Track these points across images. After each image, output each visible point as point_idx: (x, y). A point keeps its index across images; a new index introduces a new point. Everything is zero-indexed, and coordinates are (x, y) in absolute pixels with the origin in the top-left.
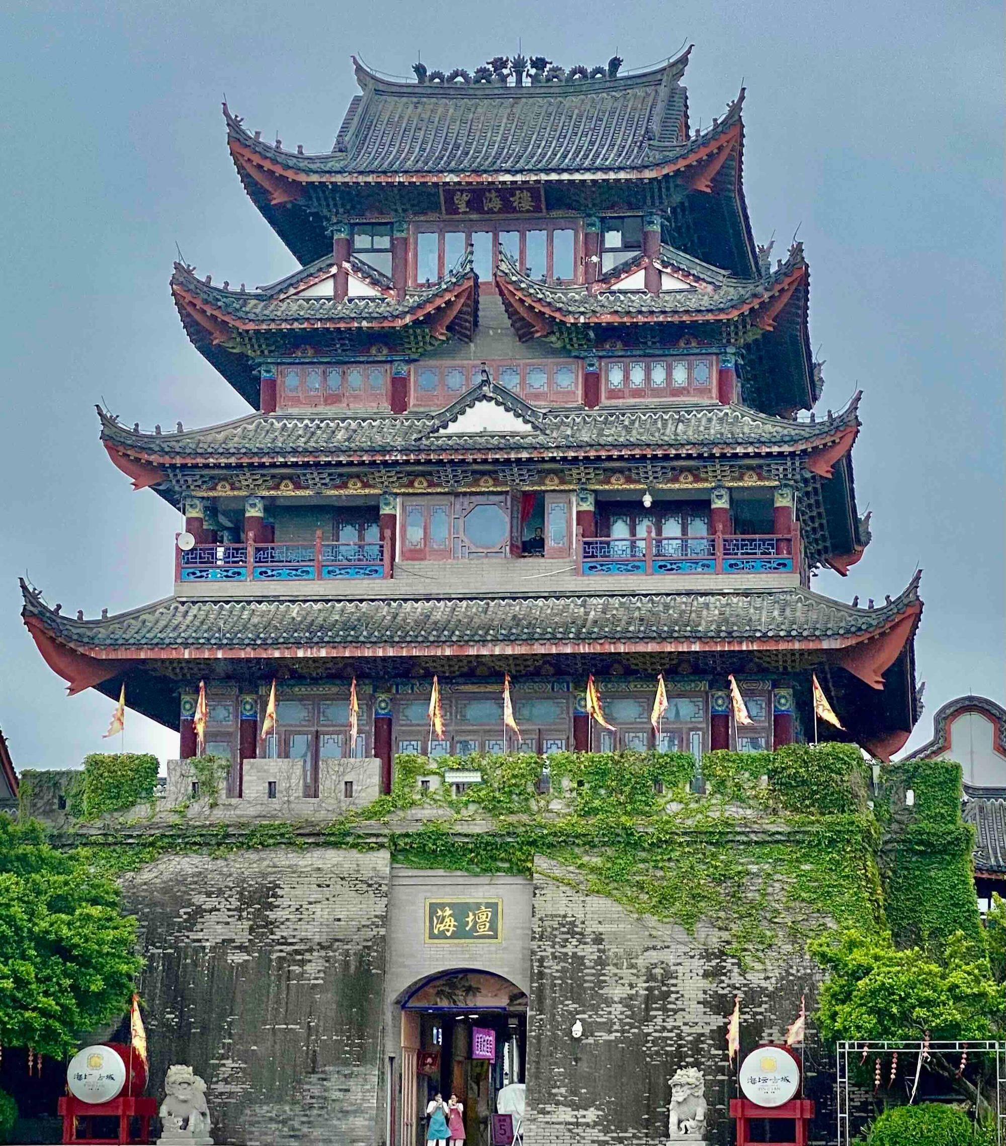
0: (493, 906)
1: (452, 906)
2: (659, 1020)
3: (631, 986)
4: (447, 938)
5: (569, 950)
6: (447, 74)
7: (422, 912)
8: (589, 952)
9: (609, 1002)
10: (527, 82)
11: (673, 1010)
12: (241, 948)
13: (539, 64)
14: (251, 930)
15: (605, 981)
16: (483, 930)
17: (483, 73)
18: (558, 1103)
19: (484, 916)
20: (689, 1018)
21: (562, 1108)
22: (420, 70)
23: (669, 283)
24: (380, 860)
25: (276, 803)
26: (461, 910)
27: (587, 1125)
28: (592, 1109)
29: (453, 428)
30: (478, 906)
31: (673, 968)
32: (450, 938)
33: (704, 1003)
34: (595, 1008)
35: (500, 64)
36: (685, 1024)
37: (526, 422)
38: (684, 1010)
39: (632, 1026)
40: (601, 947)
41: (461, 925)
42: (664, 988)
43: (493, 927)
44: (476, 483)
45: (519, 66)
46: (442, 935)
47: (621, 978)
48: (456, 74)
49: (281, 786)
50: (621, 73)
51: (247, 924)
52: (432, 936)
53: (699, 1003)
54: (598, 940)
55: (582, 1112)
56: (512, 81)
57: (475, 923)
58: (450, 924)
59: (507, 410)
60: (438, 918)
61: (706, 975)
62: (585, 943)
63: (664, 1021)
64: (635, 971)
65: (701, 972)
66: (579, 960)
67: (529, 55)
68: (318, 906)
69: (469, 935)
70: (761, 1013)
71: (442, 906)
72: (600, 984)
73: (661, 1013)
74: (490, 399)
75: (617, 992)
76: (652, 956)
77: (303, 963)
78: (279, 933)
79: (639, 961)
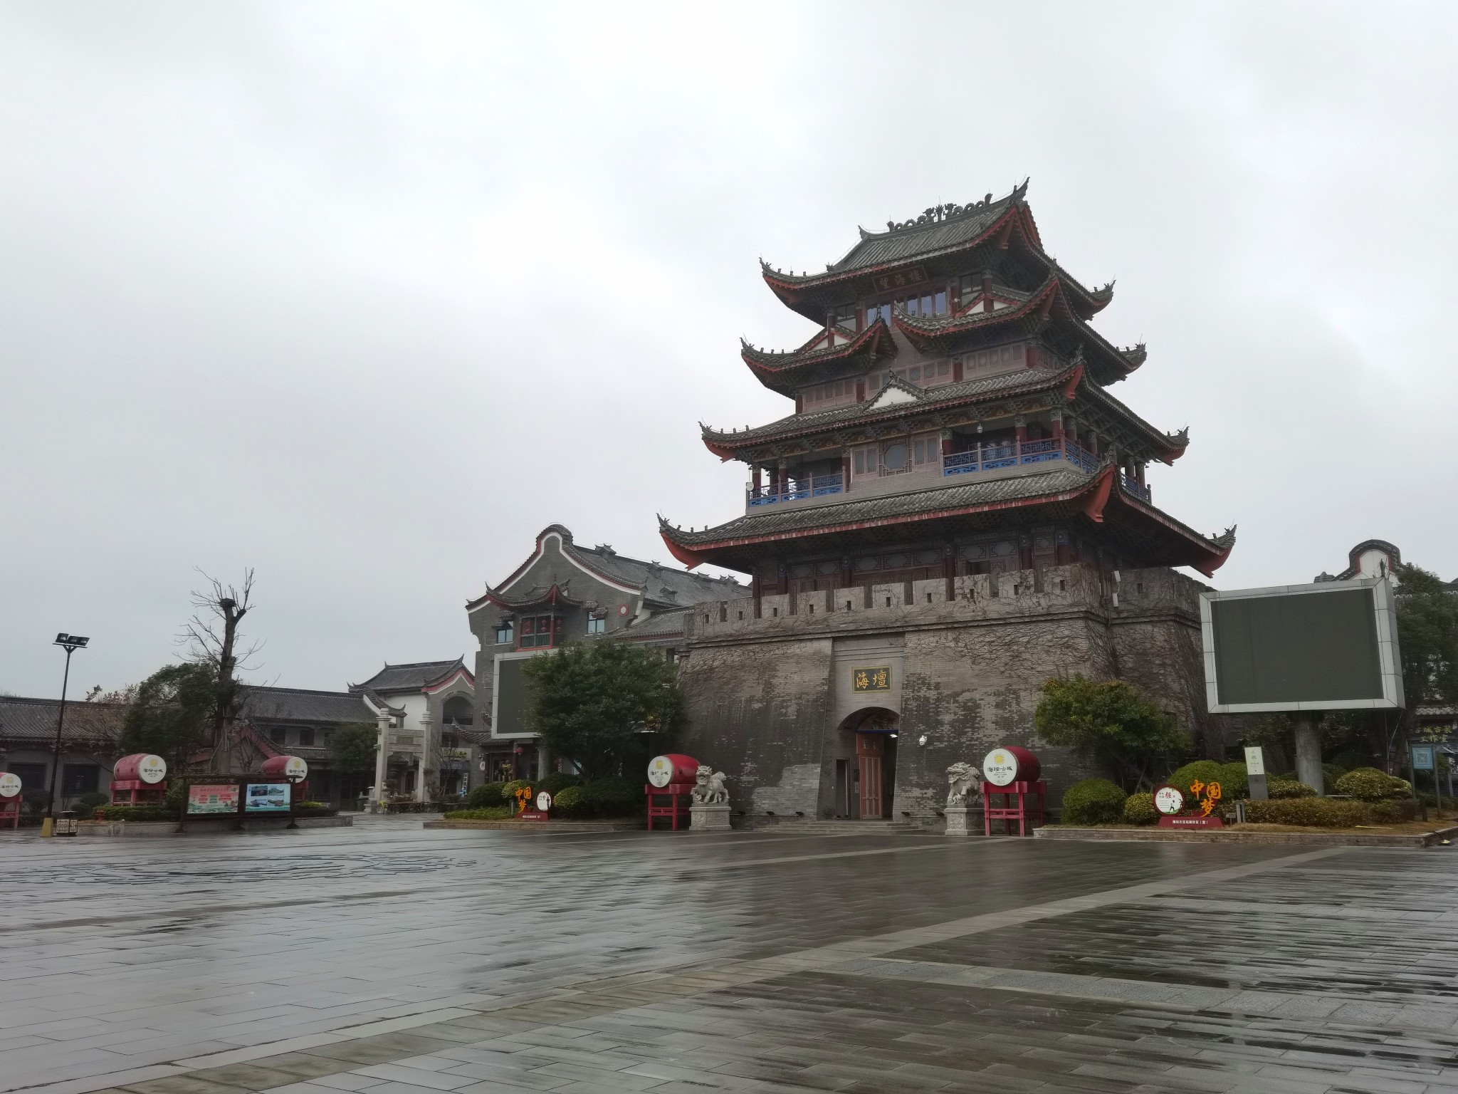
0: (886, 670)
1: (866, 671)
2: (969, 734)
3: (955, 714)
4: (863, 689)
5: (922, 693)
6: (904, 223)
7: (851, 675)
8: (932, 694)
9: (942, 724)
10: (944, 218)
11: (977, 728)
12: (758, 701)
13: (950, 207)
14: (763, 690)
15: (940, 712)
16: (882, 685)
17: (921, 219)
18: (913, 786)
19: (882, 676)
20: (987, 732)
21: (914, 789)
22: (890, 224)
23: (997, 306)
24: (826, 646)
25: (777, 620)
26: (870, 673)
27: (928, 798)
28: (931, 789)
29: (876, 405)
31: (978, 702)
32: (866, 689)
33: (996, 723)
34: (935, 728)
35: (929, 212)
36: (984, 736)
37: (913, 395)
38: (984, 727)
39: (954, 738)
40: (939, 691)
41: (871, 681)
42: (973, 714)
43: (887, 683)
44: (889, 433)
45: (939, 210)
46: (861, 689)
47: (950, 709)
48: (908, 222)
49: (779, 610)
50: (992, 201)
51: (761, 687)
52: (857, 689)
53: (993, 723)
54: (937, 686)
55: (925, 791)
56: (936, 219)
57: (878, 680)
58: (865, 682)
59: (904, 390)
60: (859, 678)
61: (997, 706)
62: (931, 689)
63: (973, 734)
64: (957, 705)
65: (994, 704)
66: (927, 699)
67: (944, 203)
68: (796, 674)
70: (1028, 728)
71: (861, 671)
72: (938, 713)
73: (970, 730)
74: (894, 386)
75: (947, 718)
76: (967, 695)
77: (787, 707)
78: (777, 691)
79: (960, 699)
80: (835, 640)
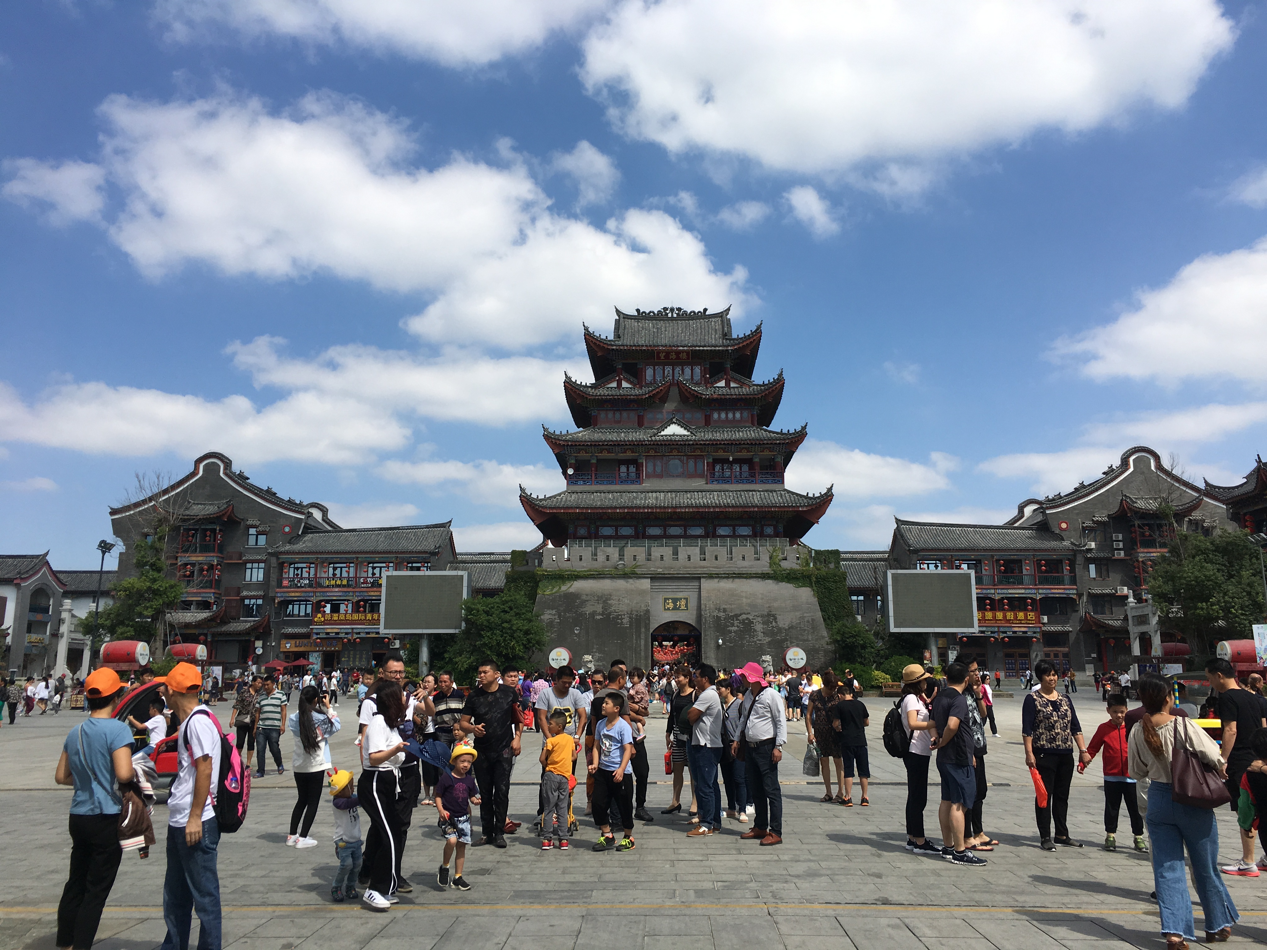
0: (686, 599)
1: (672, 599)
3: (738, 626)
4: (670, 610)
6: (647, 312)
7: (661, 601)
8: (722, 615)
9: (730, 632)
10: (675, 315)
11: (753, 635)
12: (599, 614)
13: (679, 309)
14: (603, 608)
15: (728, 625)
17: (660, 312)
19: (683, 602)
22: (638, 310)
23: (733, 385)
24: (647, 583)
25: (609, 563)
26: (675, 601)
29: (663, 433)
30: (681, 599)
31: (752, 620)
32: (672, 610)
34: (726, 635)
35: (665, 309)
36: (757, 640)
37: (688, 431)
38: (756, 635)
39: (739, 641)
40: (726, 613)
41: (675, 605)
42: (750, 628)
43: (686, 606)
44: (671, 452)
45: (672, 310)
46: (668, 609)
47: (734, 624)
48: (650, 312)
49: (611, 557)
50: (707, 313)
51: (601, 606)
52: (665, 609)
53: (761, 633)
54: (725, 610)
56: (670, 315)
57: (680, 605)
58: (671, 605)
59: (682, 427)
60: (667, 603)
61: (763, 624)
62: (721, 612)
63: (750, 639)
64: (738, 622)
65: (761, 622)
66: (719, 617)
67: (676, 306)
68: (625, 598)
69: (678, 609)
70: (783, 636)
71: (668, 599)
74: (675, 423)
75: (734, 629)
76: (744, 616)
77: (622, 619)
78: (613, 608)
79: (740, 618)
80: (652, 578)
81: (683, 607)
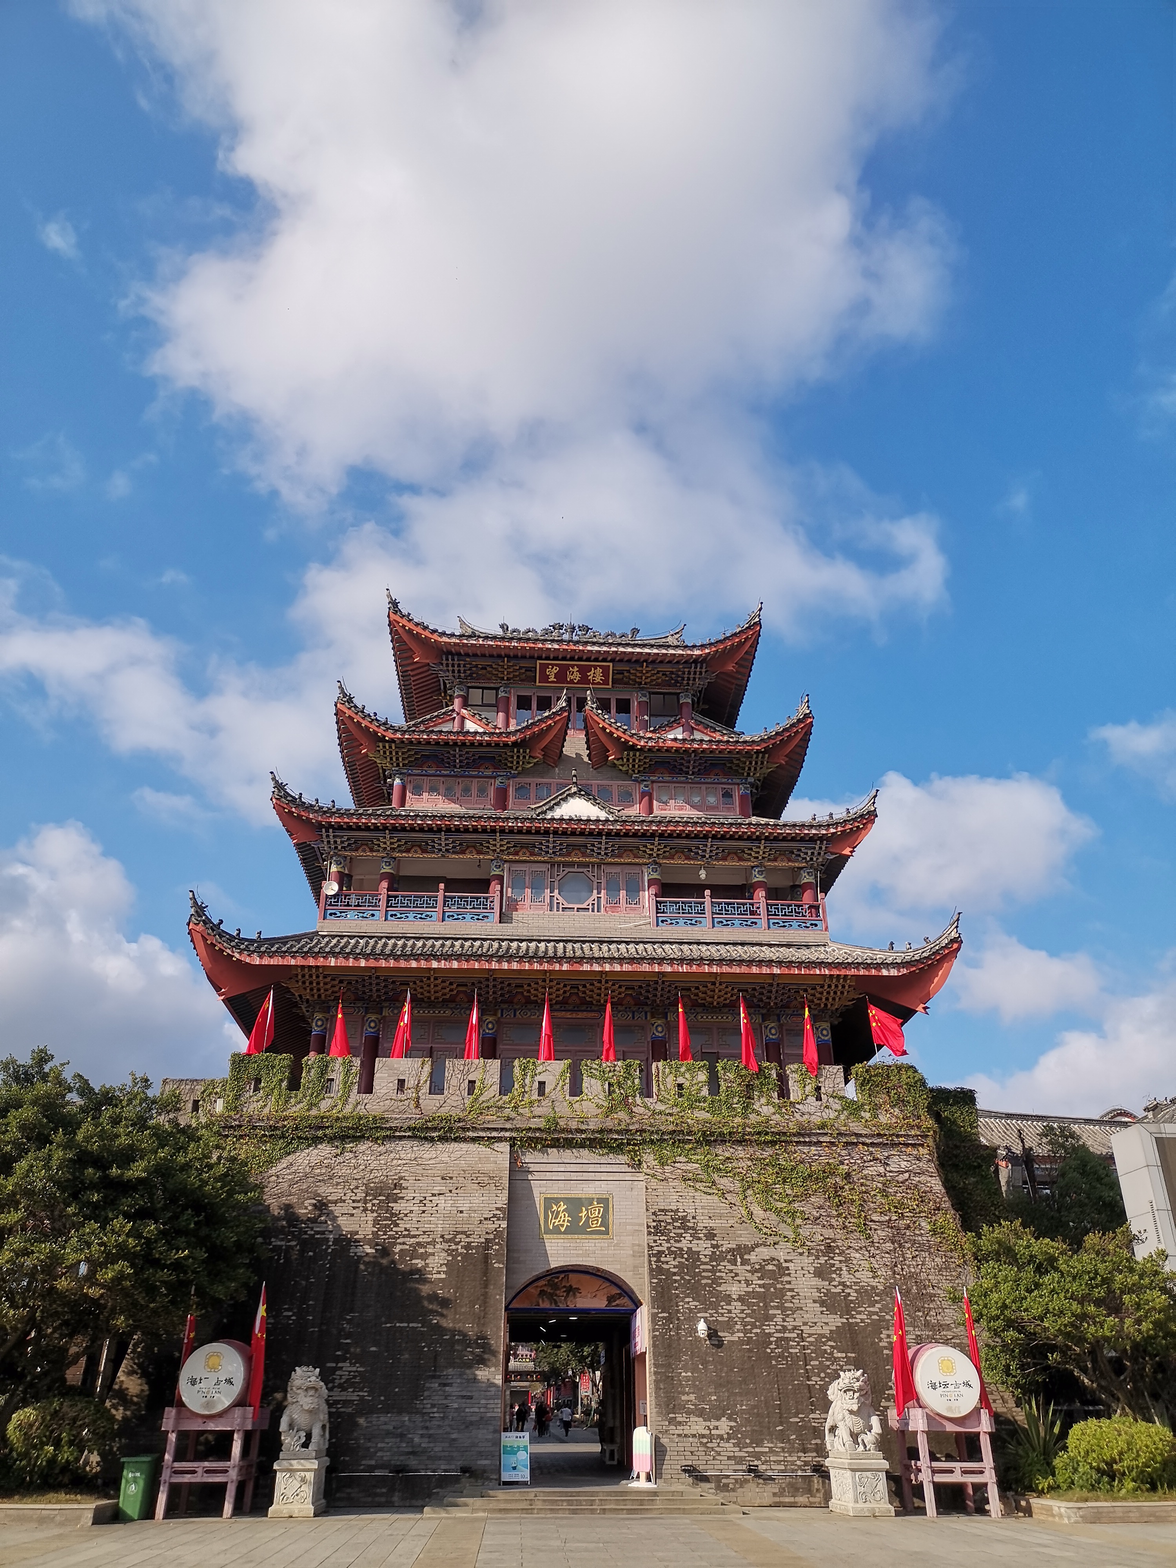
0: (604, 1202)
1: (567, 1200)
2: (779, 1319)
3: (747, 1283)
4: (561, 1233)
5: (684, 1244)
6: (522, 630)
7: (537, 1206)
8: (703, 1247)
9: (728, 1299)
11: (790, 1309)
12: (366, 1241)
14: (376, 1222)
15: (721, 1278)
17: (546, 631)
18: (689, 1413)
19: (596, 1212)
20: (808, 1318)
21: (693, 1419)
22: (504, 626)
23: (699, 736)
24: (500, 1153)
25: (405, 1100)
26: (574, 1205)
27: (721, 1437)
28: (724, 1419)
29: (551, 814)
30: (590, 1201)
31: (785, 1265)
32: (564, 1233)
33: (822, 1303)
34: (715, 1306)
35: (558, 626)
36: (805, 1324)
37: (608, 813)
38: (801, 1309)
39: (754, 1326)
40: (714, 1242)
41: (575, 1219)
42: (779, 1286)
43: (605, 1223)
44: (569, 854)
45: (571, 629)
46: (556, 1230)
47: (737, 1275)
48: (529, 630)
49: (411, 1083)
51: (371, 1217)
52: (547, 1231)
53: (815, 1301)
54: (711, 1235)
55: (714, 1423)
57: (588, 1218)
58: (564, 1220)
59: (595, 803)
60: (553, 1213)
61: (817, 1274)
62: (700, 1239)
63: (784, 1321)
64: (749, 1268)
65: (812, 1270)
66: (693, 1255)
67: (578, 622)
68: (441, 1197)
69: (582, 1231)
70: (876, 1313)
71: (557, 1201)
72: (716, 1281)
73: (779, 1312)
74: (580, 797)
75: (735, 1289)
76: (764, 1253)
77: (424, 1256)
78: (402, 1225)
79: (752, 1257)
80: (516, 1143)
81: (595, 1226)
